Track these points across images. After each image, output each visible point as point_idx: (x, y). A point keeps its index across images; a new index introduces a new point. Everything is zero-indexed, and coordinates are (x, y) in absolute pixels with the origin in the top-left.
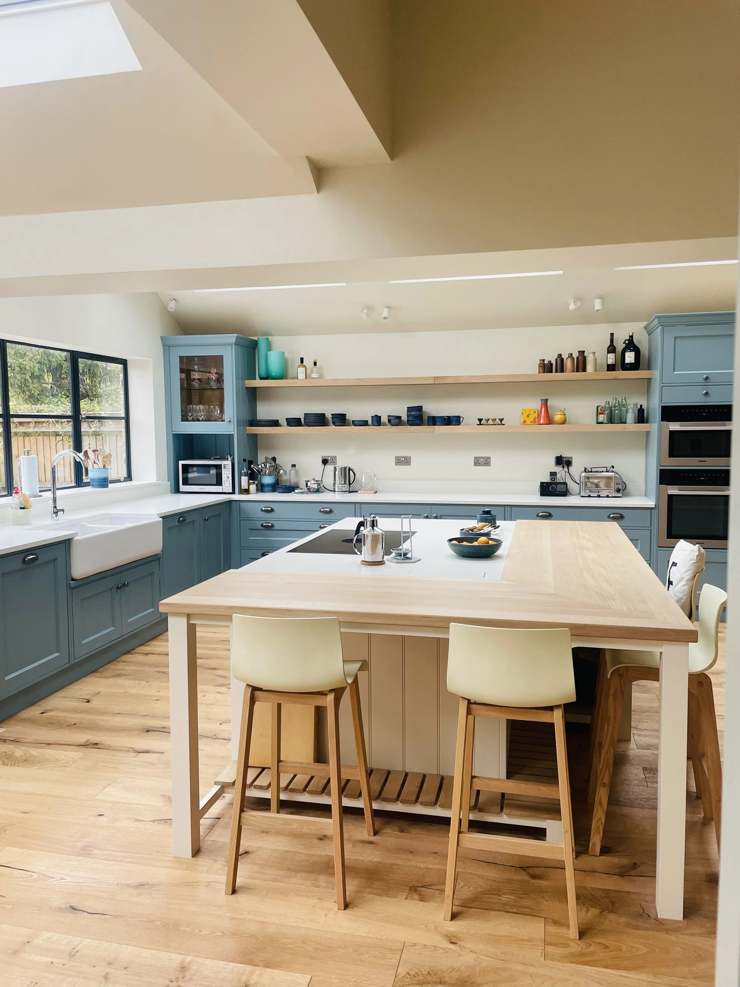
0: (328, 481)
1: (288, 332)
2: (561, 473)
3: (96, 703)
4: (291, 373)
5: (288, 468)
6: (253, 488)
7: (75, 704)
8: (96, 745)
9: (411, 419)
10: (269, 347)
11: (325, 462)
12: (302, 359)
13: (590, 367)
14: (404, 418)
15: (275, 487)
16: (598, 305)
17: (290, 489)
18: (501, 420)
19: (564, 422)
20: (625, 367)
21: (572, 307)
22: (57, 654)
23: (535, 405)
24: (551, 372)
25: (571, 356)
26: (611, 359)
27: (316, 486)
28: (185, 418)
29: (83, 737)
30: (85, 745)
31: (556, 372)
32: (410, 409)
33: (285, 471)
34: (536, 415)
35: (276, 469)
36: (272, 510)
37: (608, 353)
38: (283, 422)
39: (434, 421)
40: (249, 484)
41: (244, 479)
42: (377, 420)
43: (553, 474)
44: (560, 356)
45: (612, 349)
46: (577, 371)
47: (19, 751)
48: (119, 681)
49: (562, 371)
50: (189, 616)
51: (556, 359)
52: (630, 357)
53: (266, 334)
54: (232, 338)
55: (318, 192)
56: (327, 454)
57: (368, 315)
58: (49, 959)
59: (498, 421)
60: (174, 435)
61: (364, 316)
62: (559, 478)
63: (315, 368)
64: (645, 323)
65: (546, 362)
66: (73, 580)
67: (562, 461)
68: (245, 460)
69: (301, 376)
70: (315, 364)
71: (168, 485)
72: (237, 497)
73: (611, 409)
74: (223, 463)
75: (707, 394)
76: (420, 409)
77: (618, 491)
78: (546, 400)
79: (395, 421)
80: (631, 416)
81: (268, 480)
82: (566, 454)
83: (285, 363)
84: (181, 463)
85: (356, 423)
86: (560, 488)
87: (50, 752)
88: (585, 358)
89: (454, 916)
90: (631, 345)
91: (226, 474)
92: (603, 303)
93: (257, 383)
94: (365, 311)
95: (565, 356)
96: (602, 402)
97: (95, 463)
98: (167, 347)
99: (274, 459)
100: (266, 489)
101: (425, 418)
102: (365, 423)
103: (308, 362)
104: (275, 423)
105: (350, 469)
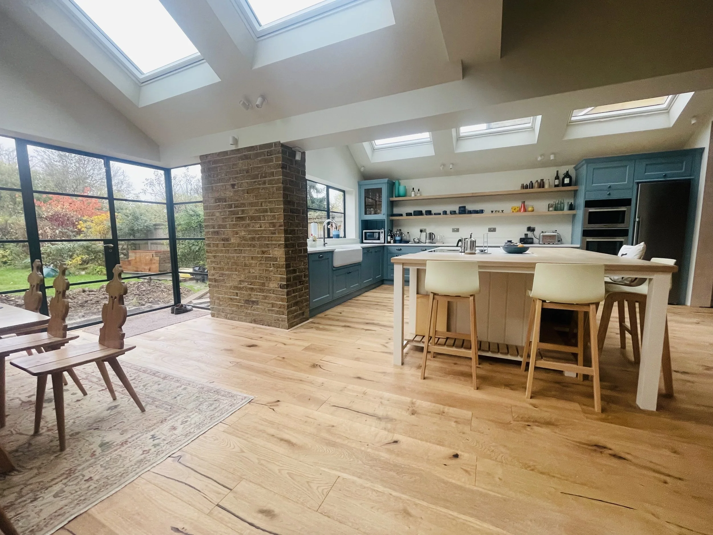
0: (423, 239)
1: (407, 178)
2: (530, 235)
3: (343, 314)
4: (408, 194)
5: (406, 234)
6: (392, 241)
7: (337, 314)
8: (348, 326)
9: (460, 211)
10: (399, 184)
11: (421, 231)
12: (413, 188)
13: (546, 186)
14: (457, 212)
15: (401, 241)
16: (552, 157)
17: (407, 242)
18: (502, 211)
19: (533, 211)
20: (564, 185)
21: (539, 159)
22: (328, 295)
23: (518, 204)
24: (527, 188)
25: (537, 181)
26: (557, 182)
27: (418, 241)
28: (366, 214)
29: (343, 324)
30: (345, 326)
31: (529, 188)
32: (460, 207)
33: (405, 235)
34: (518, 209)
35: (401, 234)
36: (401, 249)
37: (555, 179)
38: (404, 215)
39: (470, 212)
40: (391, 240)
41: (389, 238)
42: (445, 213)
43: (526, 235)
44: (531, 182)
45: (557, 177)
46: (540, 187)
47: (321, 327)
48: (350, 308)
49: (532, 188)
50: (403, 264)
51: (530, 184)
52: (567, 181)
53: (398, 180)
54: (386, 180)
55: (463, 79)
56: (423, 228)
57: (443, 168)
58: (355, 394)
59: (501, 211)
60: (362, 220)
61: (441, 168)
62: (529, 236)
63: (419, 192)
64: (574, 166)
65: (524, 185)
66: (334, 267)
67: (530, 229)
68: (389, 230)
69: (413, 195)
70: (419, 190)
71: (359, 240)
72: (386, 244)
73: (556, 204)
74: (381, 231)
75: (609, 194)
76: (464, 207)
77: (559, 241)
78: (524, 202)
79: (453, 213)
80: (566, 207)
81: (398, 238)
82: (532, 226)
83: (406, 190)
84: (364, 231)
85: (435, 214)
86: (530, 241)
87: (332, 328)
88: (544, 183)
89: (531, 398)
90: (567, 175)
91: (382, 236)
92: (555, 157)
93: (395, 199)
94: (442, 166)
95: (534, 182)
96: (552, 202)
98: (360, 186)
99: (400, 230)
100: (397, 242)
101: (467, 212)
102: (440, 214)
103: (416, 190)
104: (401, 215)
105: (433, 234)
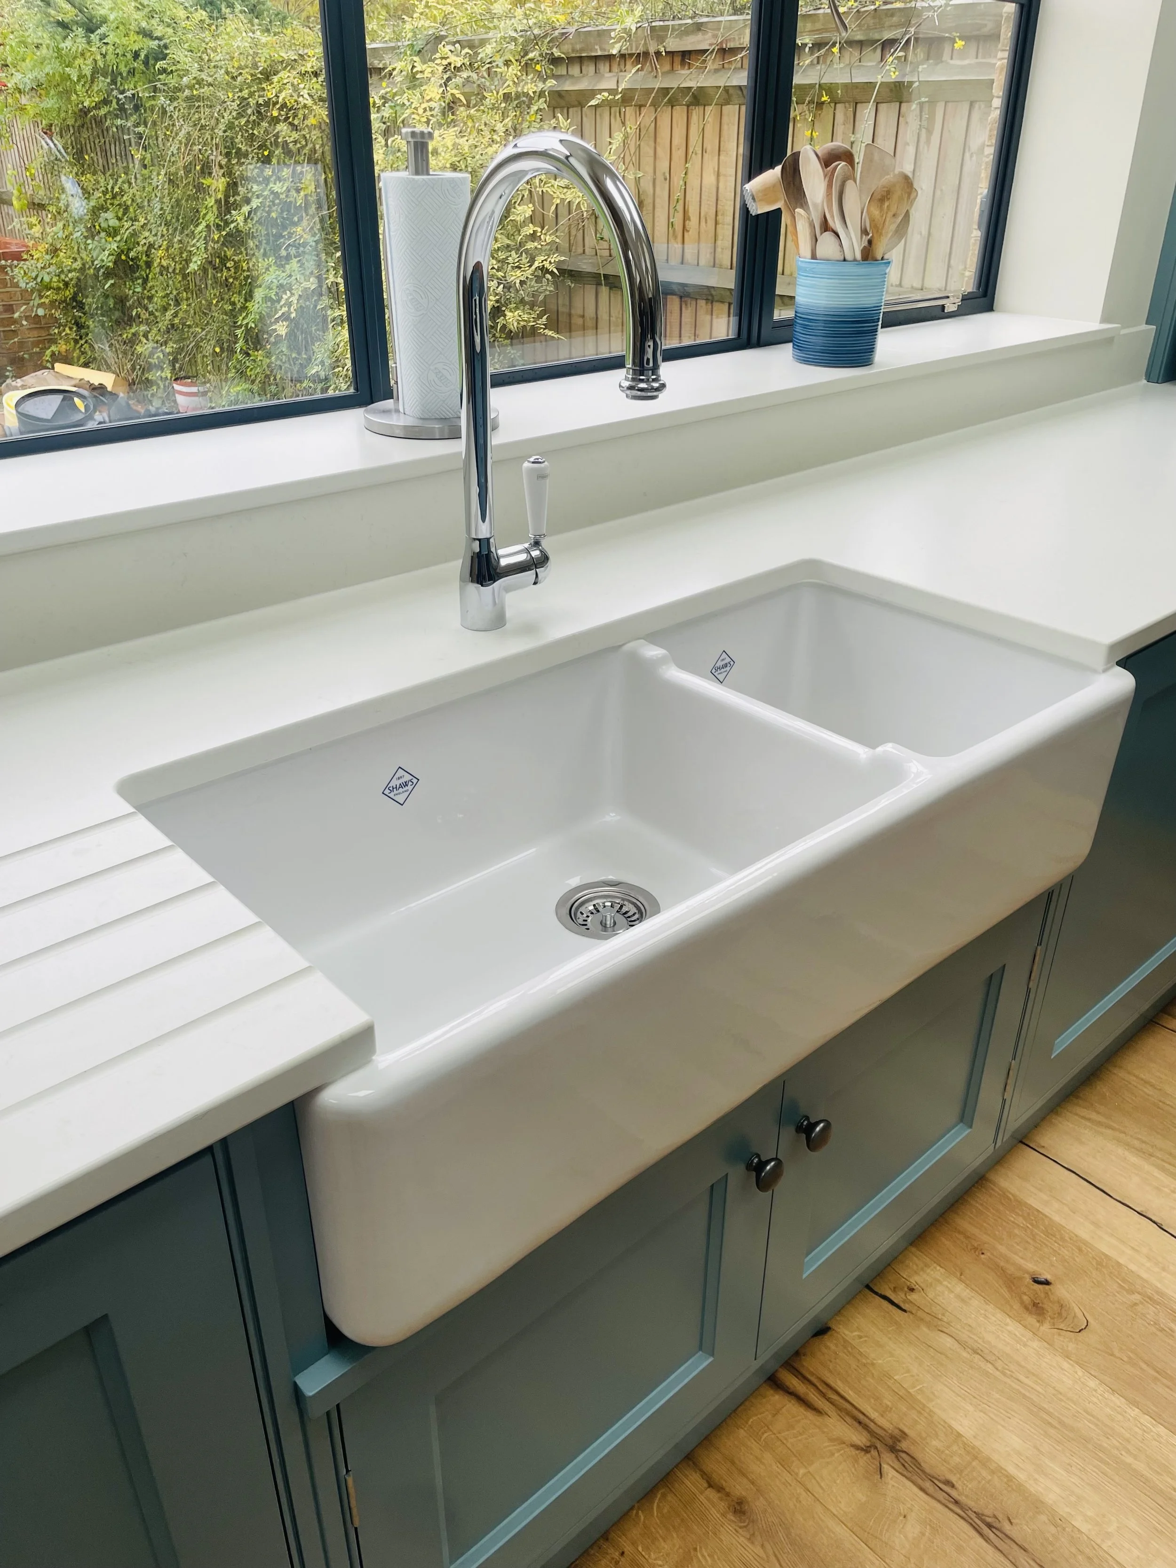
97: (826, 227)
